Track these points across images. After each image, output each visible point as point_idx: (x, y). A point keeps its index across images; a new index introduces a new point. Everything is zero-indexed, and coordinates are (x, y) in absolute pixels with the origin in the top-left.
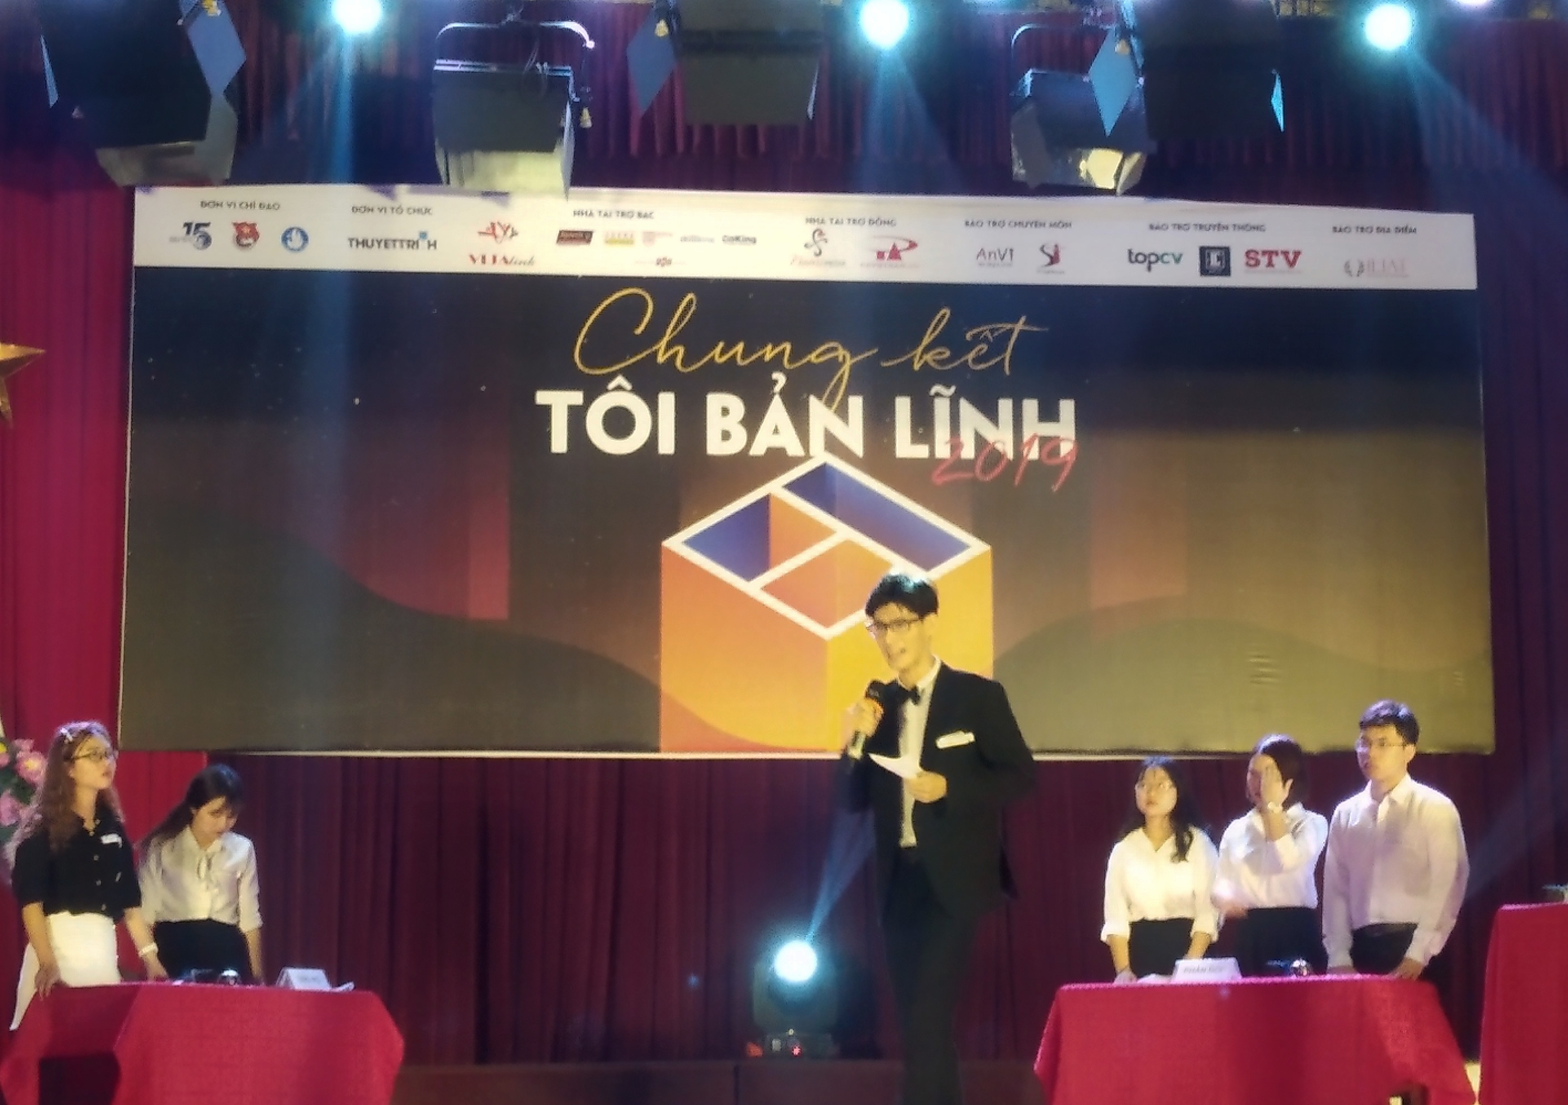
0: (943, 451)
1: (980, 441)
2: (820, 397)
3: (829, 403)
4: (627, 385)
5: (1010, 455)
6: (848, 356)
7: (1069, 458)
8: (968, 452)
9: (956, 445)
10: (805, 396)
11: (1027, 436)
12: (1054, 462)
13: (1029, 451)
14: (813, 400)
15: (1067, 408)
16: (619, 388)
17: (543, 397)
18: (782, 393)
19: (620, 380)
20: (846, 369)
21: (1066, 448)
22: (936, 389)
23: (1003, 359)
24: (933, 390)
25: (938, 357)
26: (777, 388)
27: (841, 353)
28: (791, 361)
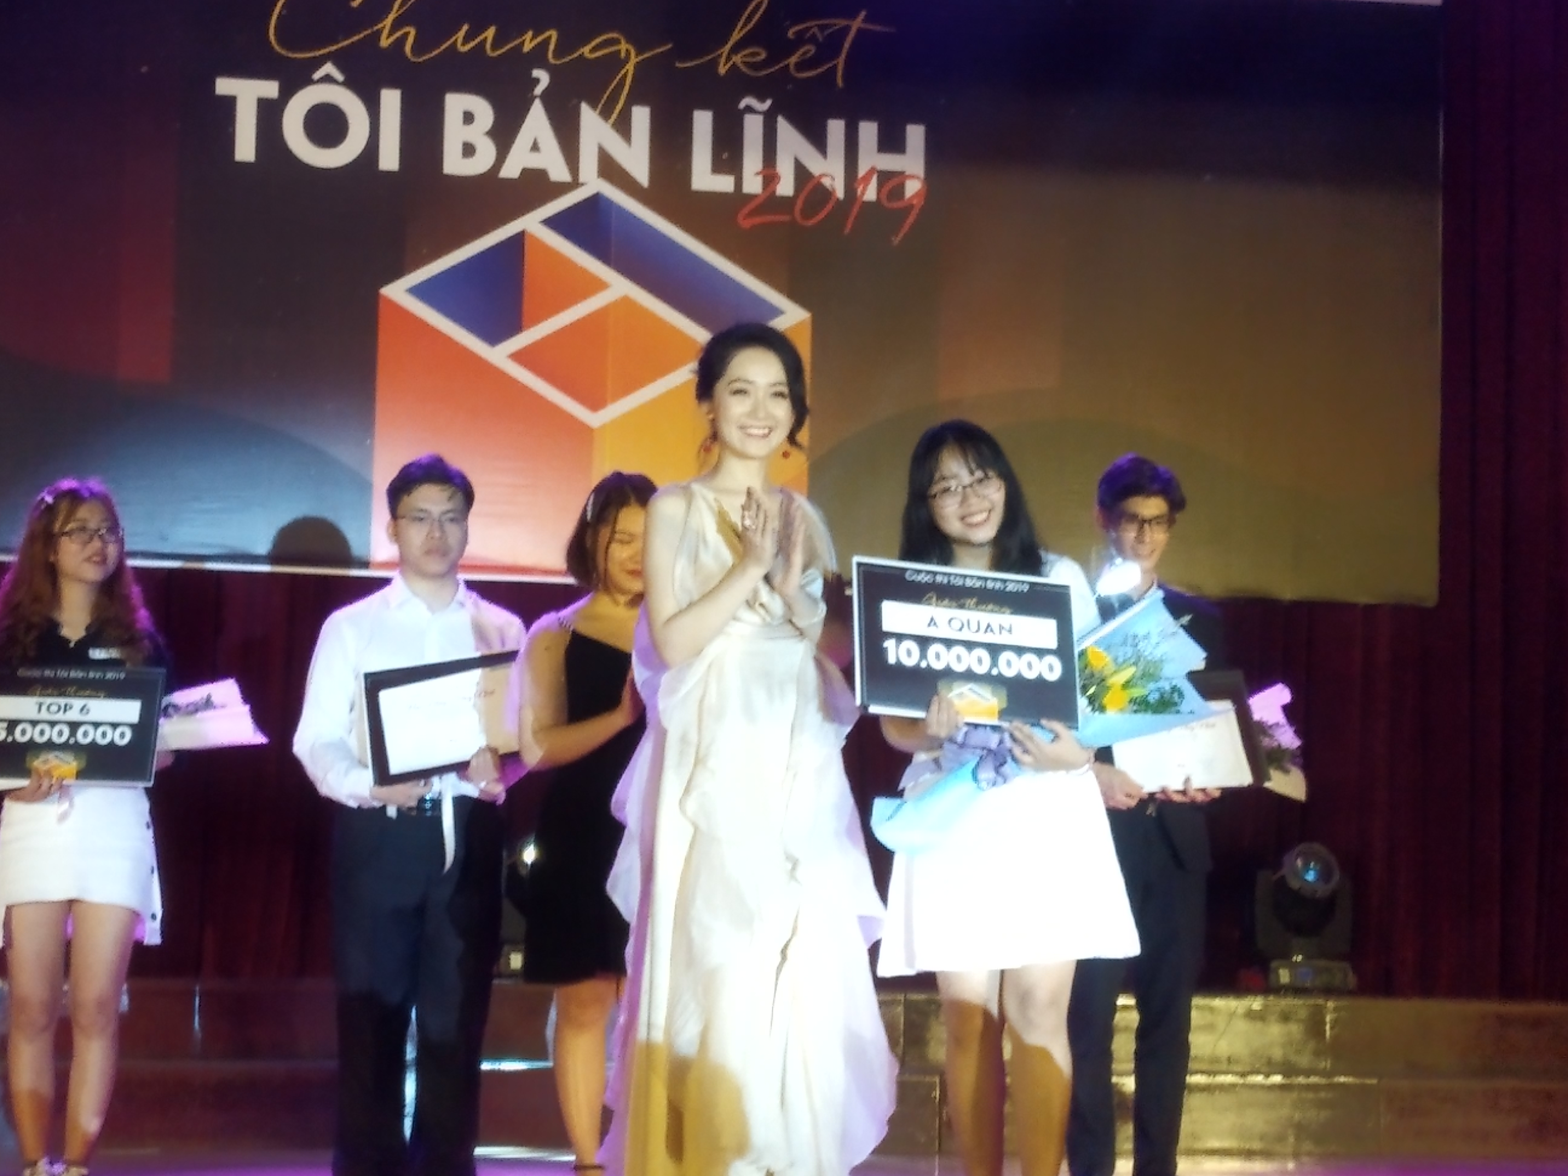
0: (753, 184)
1: (802, 173)
2: (594, 106)
3: (605, 114)
4: (340, 77)
5: (840, 193)
6: (633, 53)
7: (915, 202)
8: (786, 187)
9: (770, 177)
10: (575, 101)
11: (862, 170)
12: (896, 205)
13: (865, 189)
14: (585, 108)
15: (915, 134)
16: (328, 79)
17: (224, 86)
18: (546, 97)
19: (328, 68)
20: (630, 67)
21: (913, 188)
22: (748, 101)
23: (835, 66)
24: (742, 105)
25: (749, 60)
26: (539, 90)
27: (624, 46)
28: (558, 54)
